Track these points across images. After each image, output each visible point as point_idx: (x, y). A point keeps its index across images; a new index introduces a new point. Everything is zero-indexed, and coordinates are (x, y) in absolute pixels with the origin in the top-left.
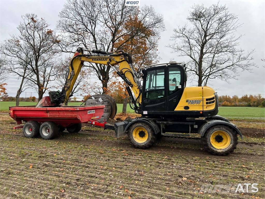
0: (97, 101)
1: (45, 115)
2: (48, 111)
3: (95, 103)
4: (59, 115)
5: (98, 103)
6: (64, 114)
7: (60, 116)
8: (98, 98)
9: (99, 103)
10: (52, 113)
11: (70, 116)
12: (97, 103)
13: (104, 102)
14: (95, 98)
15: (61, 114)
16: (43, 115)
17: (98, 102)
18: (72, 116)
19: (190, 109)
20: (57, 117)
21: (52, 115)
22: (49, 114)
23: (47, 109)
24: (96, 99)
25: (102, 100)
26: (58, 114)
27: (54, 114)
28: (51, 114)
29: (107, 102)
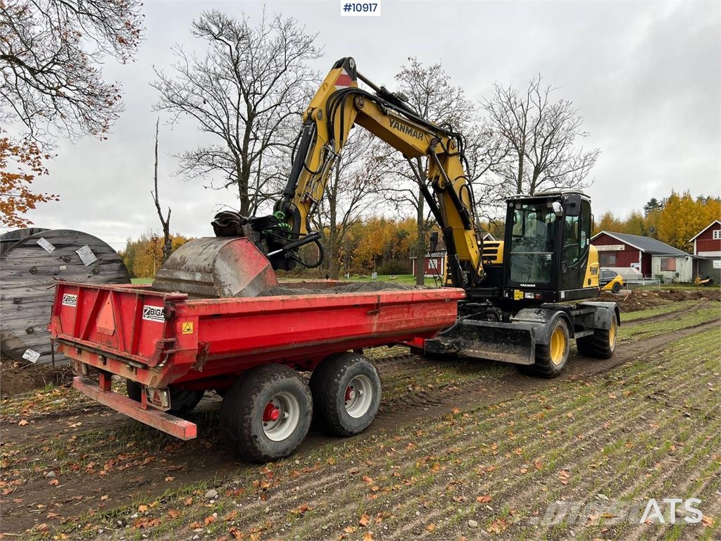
0: (67, 260)
1: (361, 326)
2: (383, 304)
3: (54, 269)
4: (410, 321)
5: (73, 268)
6: (425, 314)
7: (412, 324)
8: (70, 248)
9: (78, 269)
10: (390, 314)
11: (441, 318)
12: (64, 268)
13: (105, 267)
14: (58, 246)
15: (417, 316)
16: (356, 327)
17: (73, 264)
18: (445, 318)
19: (591, 285)
20: (402, 329)
21: (386, 324)
22: (376, 322)
23: (379, 296)
24: (64, 252)
25: (96, 254)
26: (406, 317)
27: (394, 317)
28: (386, 319)
29: (116, 266)
